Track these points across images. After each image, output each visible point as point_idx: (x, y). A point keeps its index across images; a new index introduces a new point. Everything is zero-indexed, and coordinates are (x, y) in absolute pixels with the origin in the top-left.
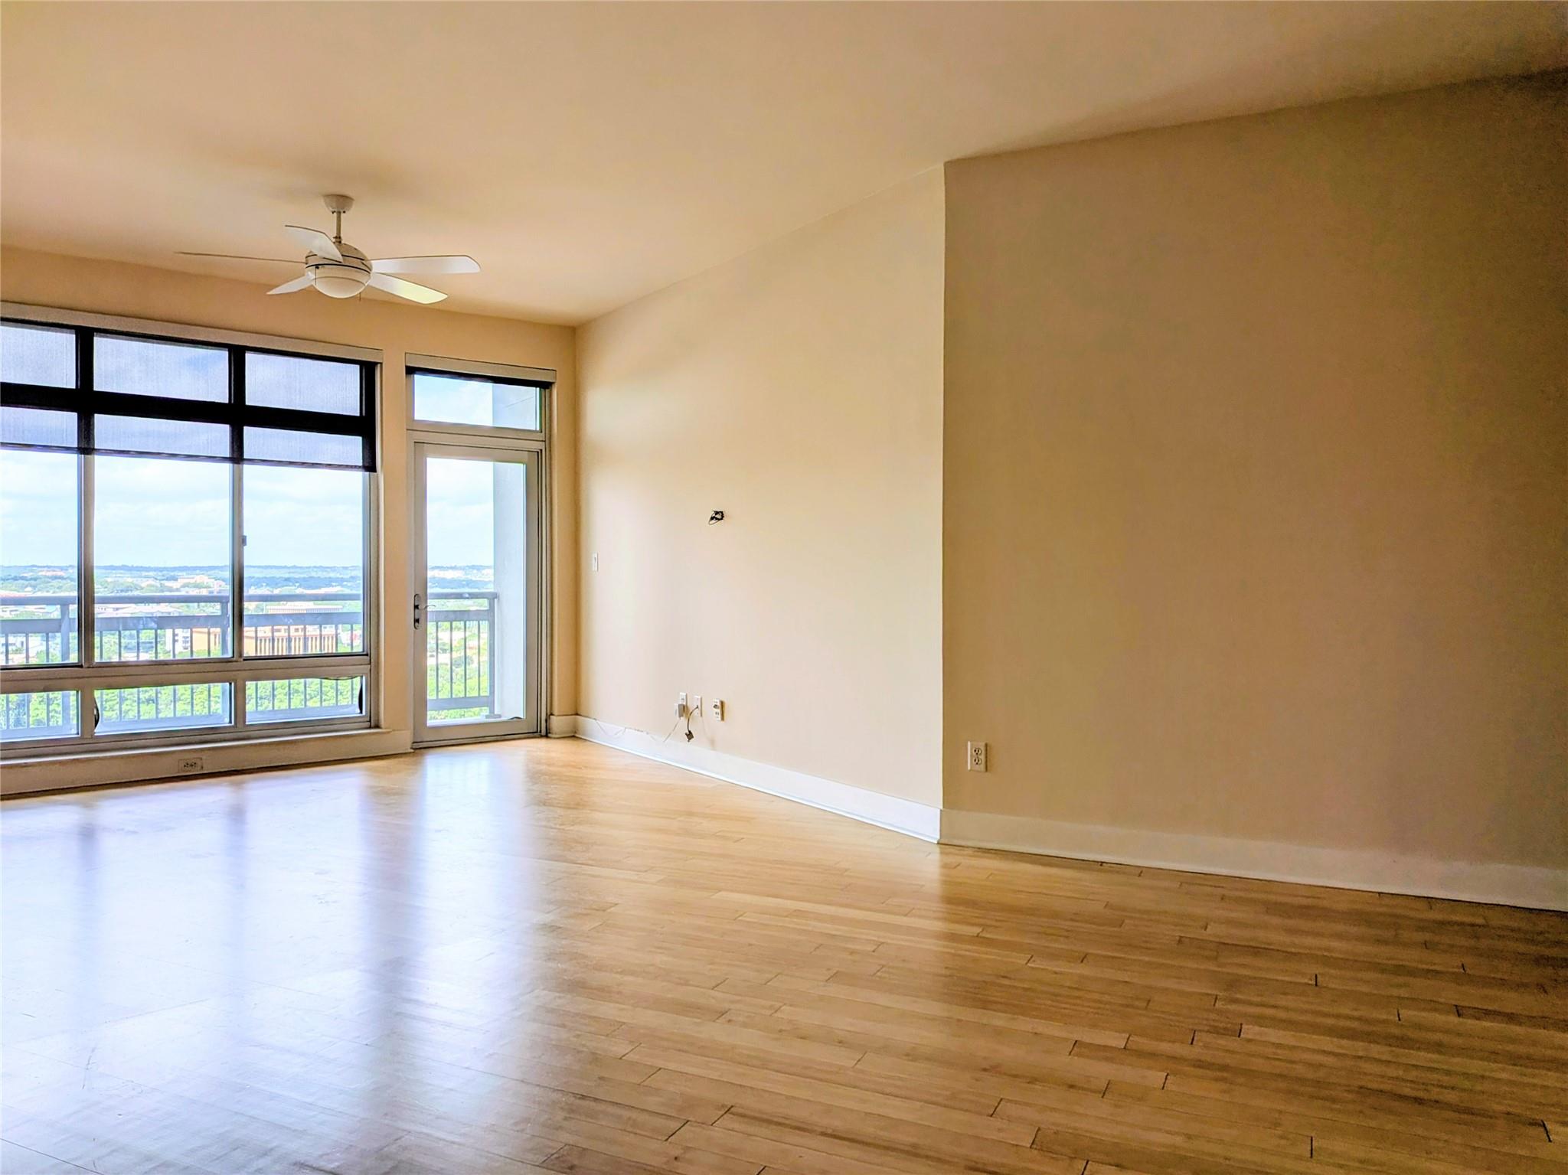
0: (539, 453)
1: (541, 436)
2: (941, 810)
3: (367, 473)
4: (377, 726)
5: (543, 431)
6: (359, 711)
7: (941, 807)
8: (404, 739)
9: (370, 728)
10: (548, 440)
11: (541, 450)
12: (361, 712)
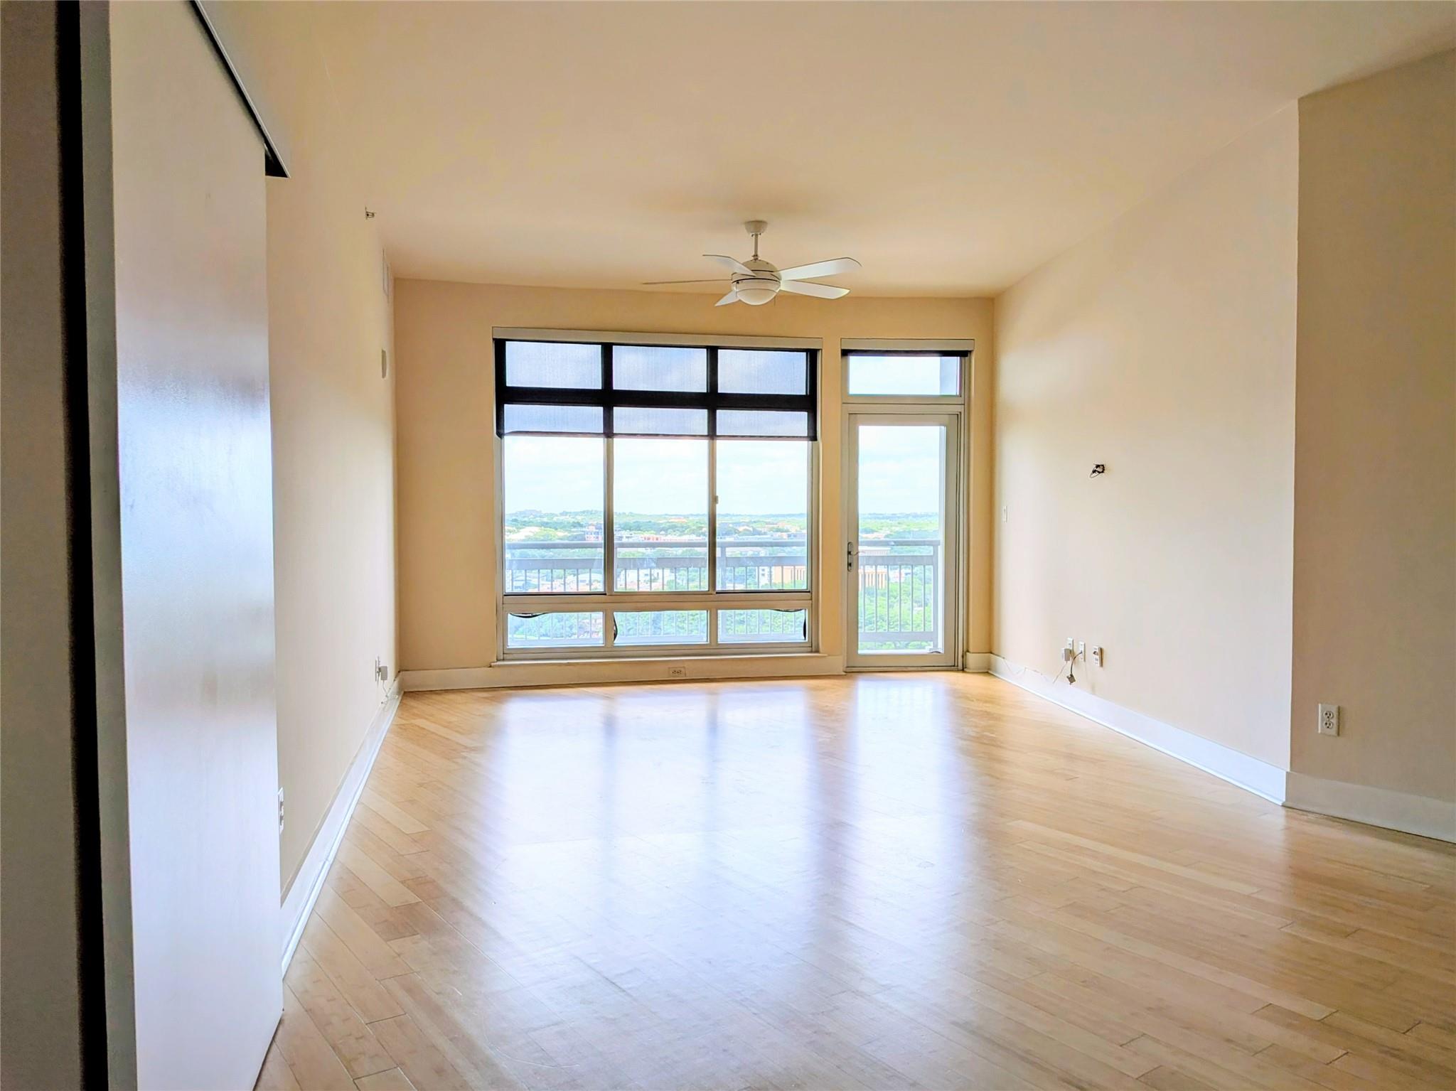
0: (958, 416)
1: (961, 401)
2: (1287, 772)
3: (810, 442)
4: (817, 651)
5: (963, 395)
6: (803, 638)
7: (1289, 770)
8: (839, 664)
9: (811, 652)
10: (967, 404)
11: (960, 413)
12: (805, 639)
